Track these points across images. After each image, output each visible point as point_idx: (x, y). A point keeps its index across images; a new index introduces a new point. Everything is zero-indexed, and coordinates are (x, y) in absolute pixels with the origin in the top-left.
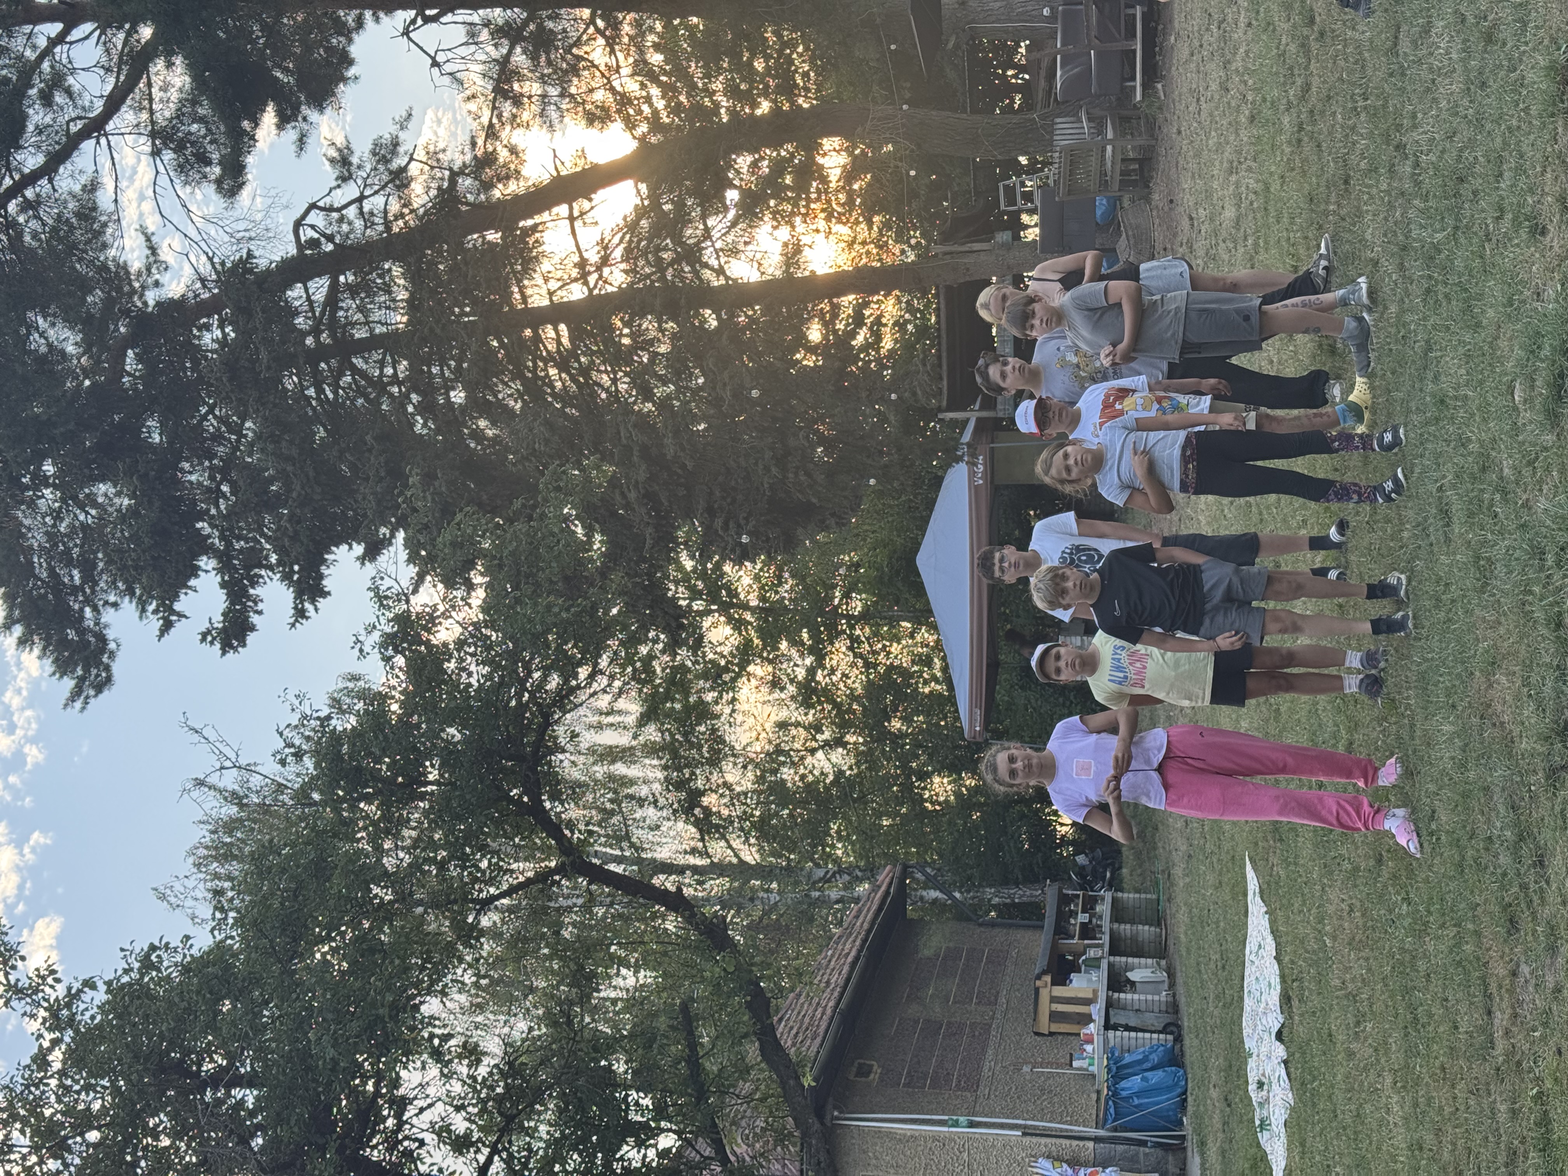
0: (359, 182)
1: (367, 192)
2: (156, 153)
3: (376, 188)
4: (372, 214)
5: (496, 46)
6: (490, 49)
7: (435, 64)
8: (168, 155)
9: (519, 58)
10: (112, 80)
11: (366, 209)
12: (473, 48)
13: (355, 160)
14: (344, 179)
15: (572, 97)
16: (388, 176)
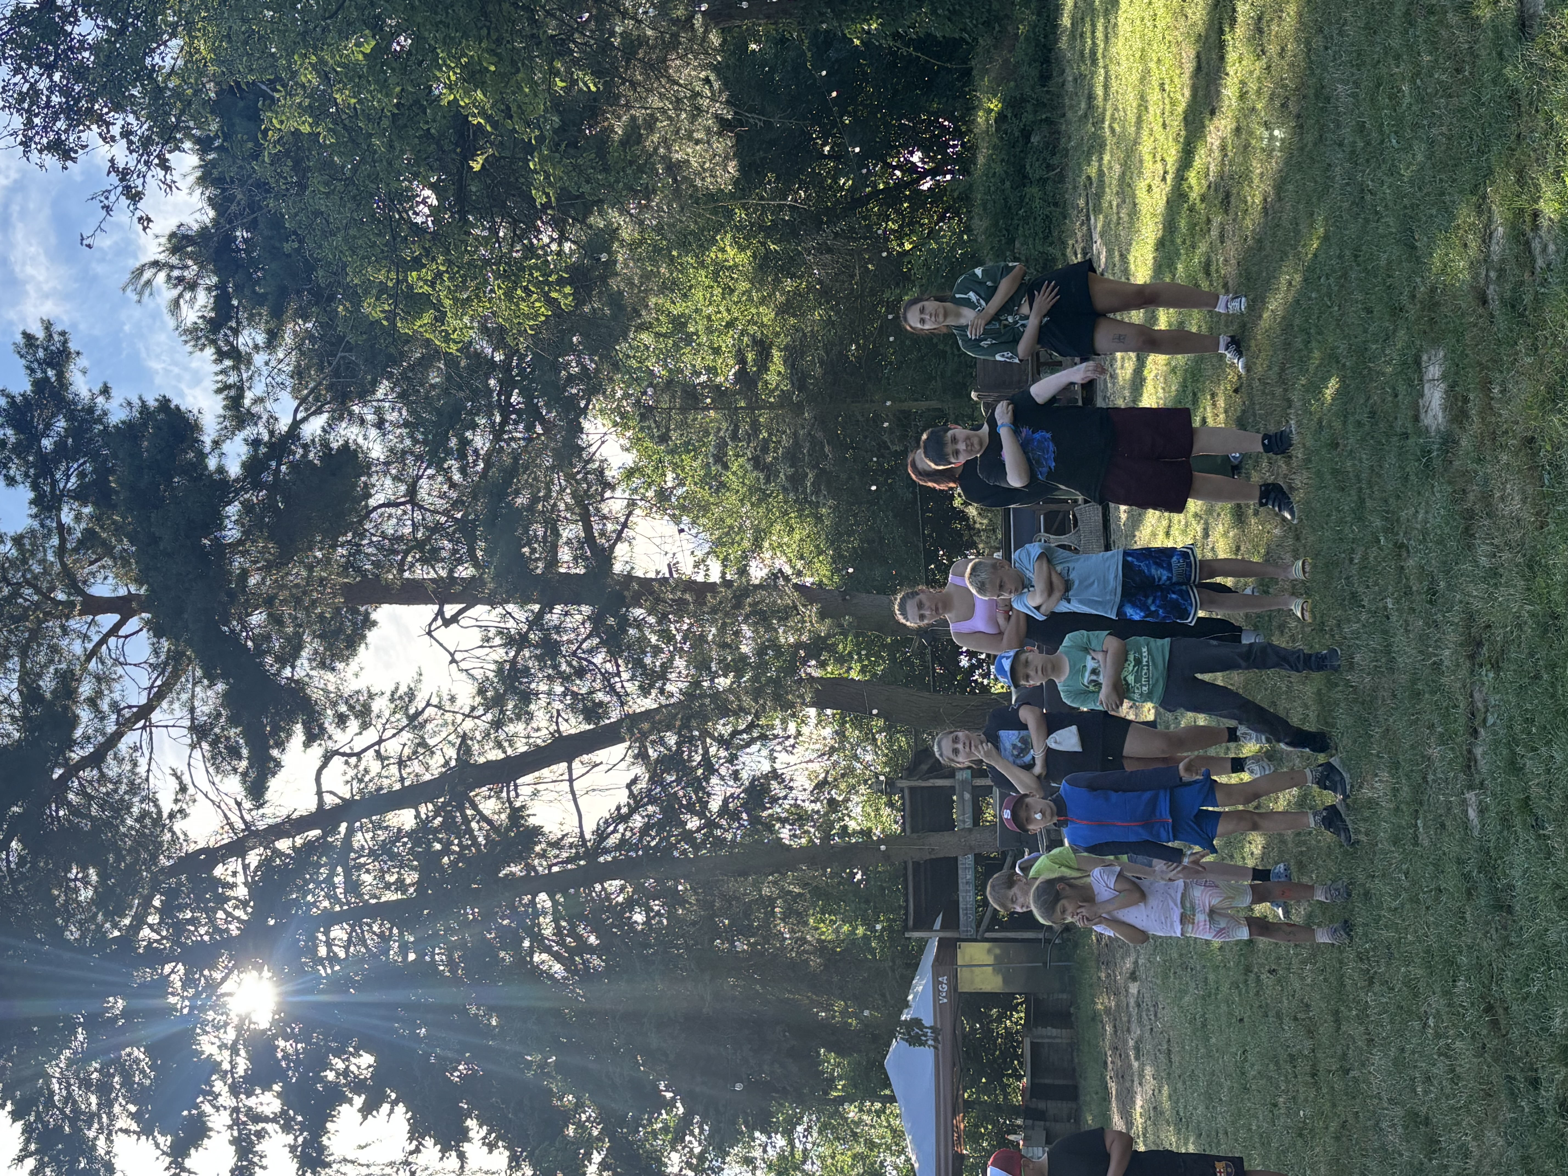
1: (385, 736)
2: (194, 744)
3: (393, 731)
4: (387, 755)
5: (507, 650)
6: (501, 651)
7: (453, 661)
8: (204, 748)
11: (383, 752)
12: (487, 650)
13: (375, 708)
14: (365, 727)
15: (575, 695)
16: (405, 722)
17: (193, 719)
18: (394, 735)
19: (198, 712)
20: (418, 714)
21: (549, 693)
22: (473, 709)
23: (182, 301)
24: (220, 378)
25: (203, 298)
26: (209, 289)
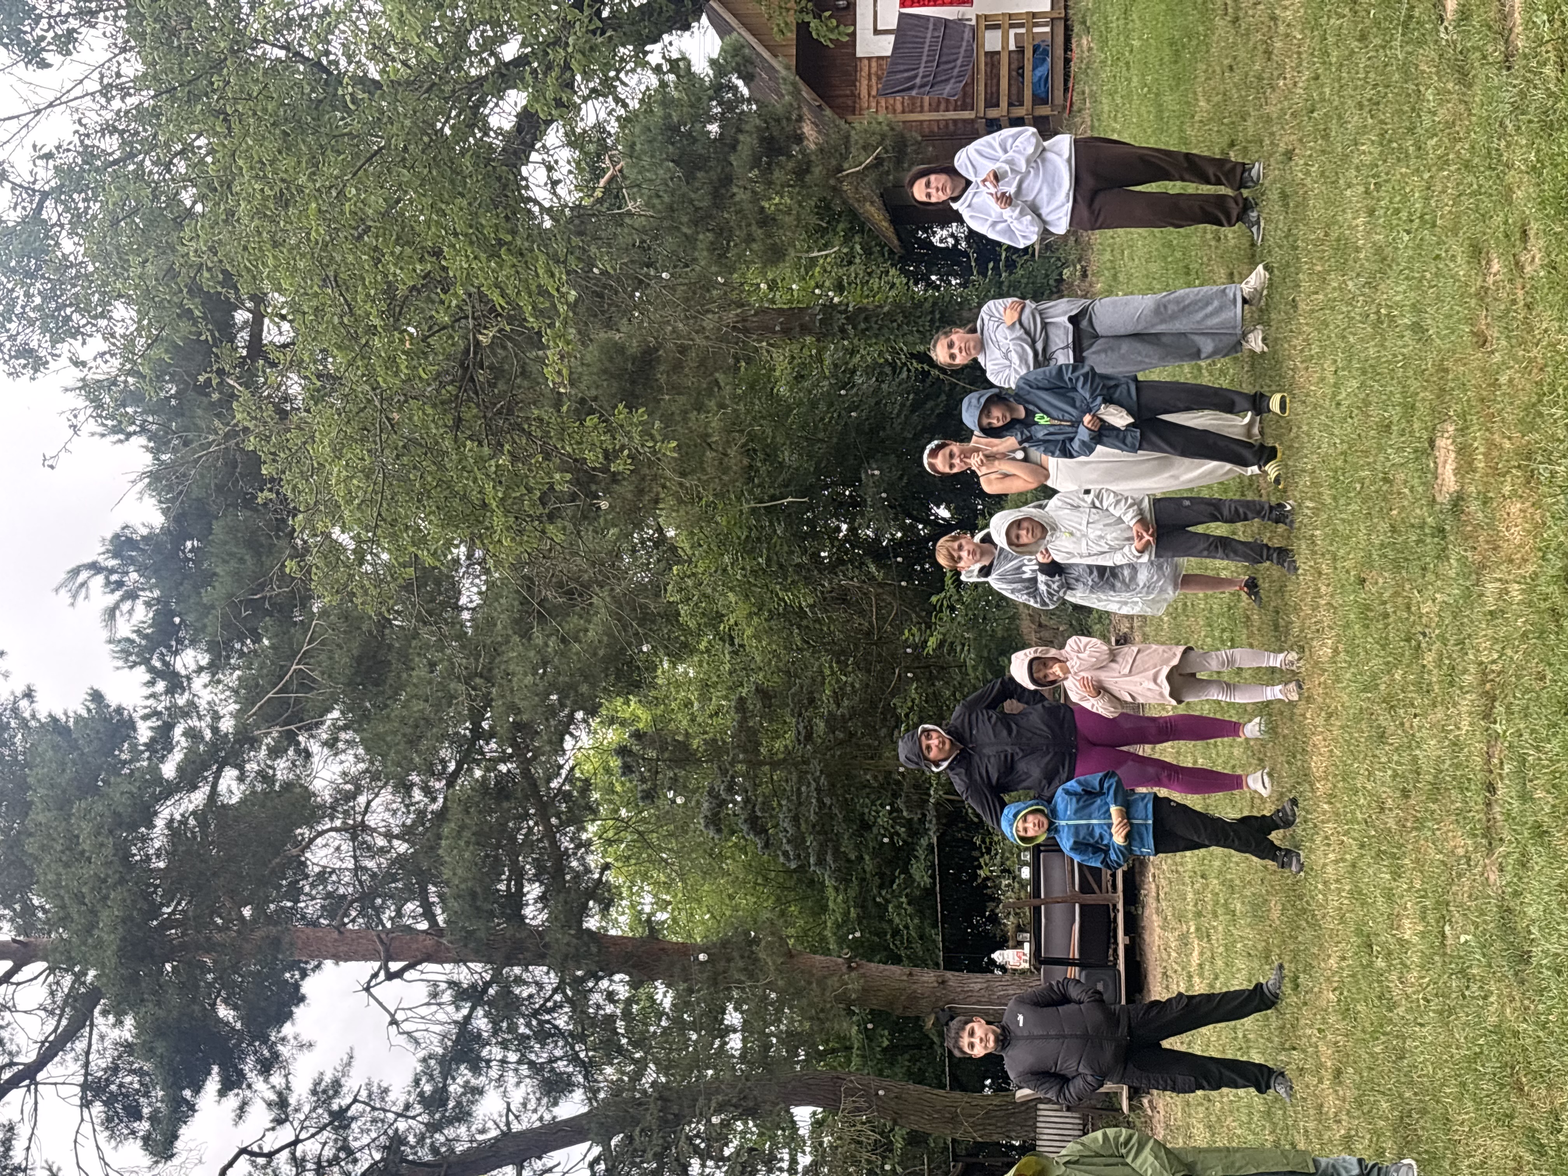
0: (296, 1124)
1: (303, 1136)
2: (86, 1104)
3: (312, 1131)
4: (303, 1160)
5: (458, 1008)
6: (451, 1009)
7: (394, 1022)
8: (98, 1108)
9: (481, 1023)
10: (52, 1023)
11: (298, 1154)
12: (434, 1008)
13: (293, 1100)
14: (279, 1122)
15: (532, 1064)
16: (326, 1119)
17: (86, 1074)
18: (313, 1136)
19: (93, 1067)
20: (344, 1110)
21: (503, 1062)
22: (407, 1107)
23: (118, 613)
24: (151, 702)
25: (141, 614)
26: (148, 604)
